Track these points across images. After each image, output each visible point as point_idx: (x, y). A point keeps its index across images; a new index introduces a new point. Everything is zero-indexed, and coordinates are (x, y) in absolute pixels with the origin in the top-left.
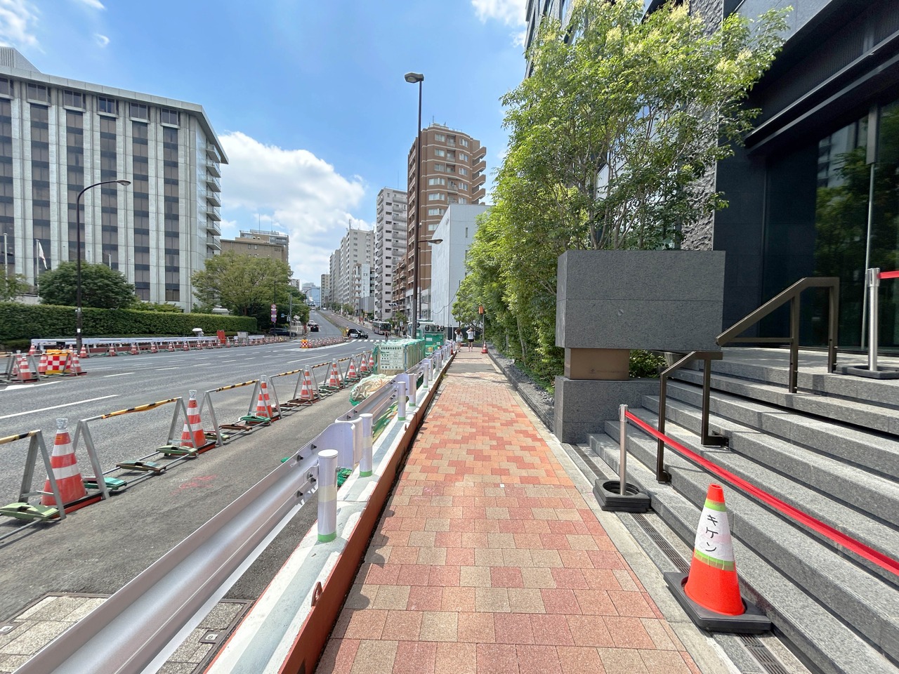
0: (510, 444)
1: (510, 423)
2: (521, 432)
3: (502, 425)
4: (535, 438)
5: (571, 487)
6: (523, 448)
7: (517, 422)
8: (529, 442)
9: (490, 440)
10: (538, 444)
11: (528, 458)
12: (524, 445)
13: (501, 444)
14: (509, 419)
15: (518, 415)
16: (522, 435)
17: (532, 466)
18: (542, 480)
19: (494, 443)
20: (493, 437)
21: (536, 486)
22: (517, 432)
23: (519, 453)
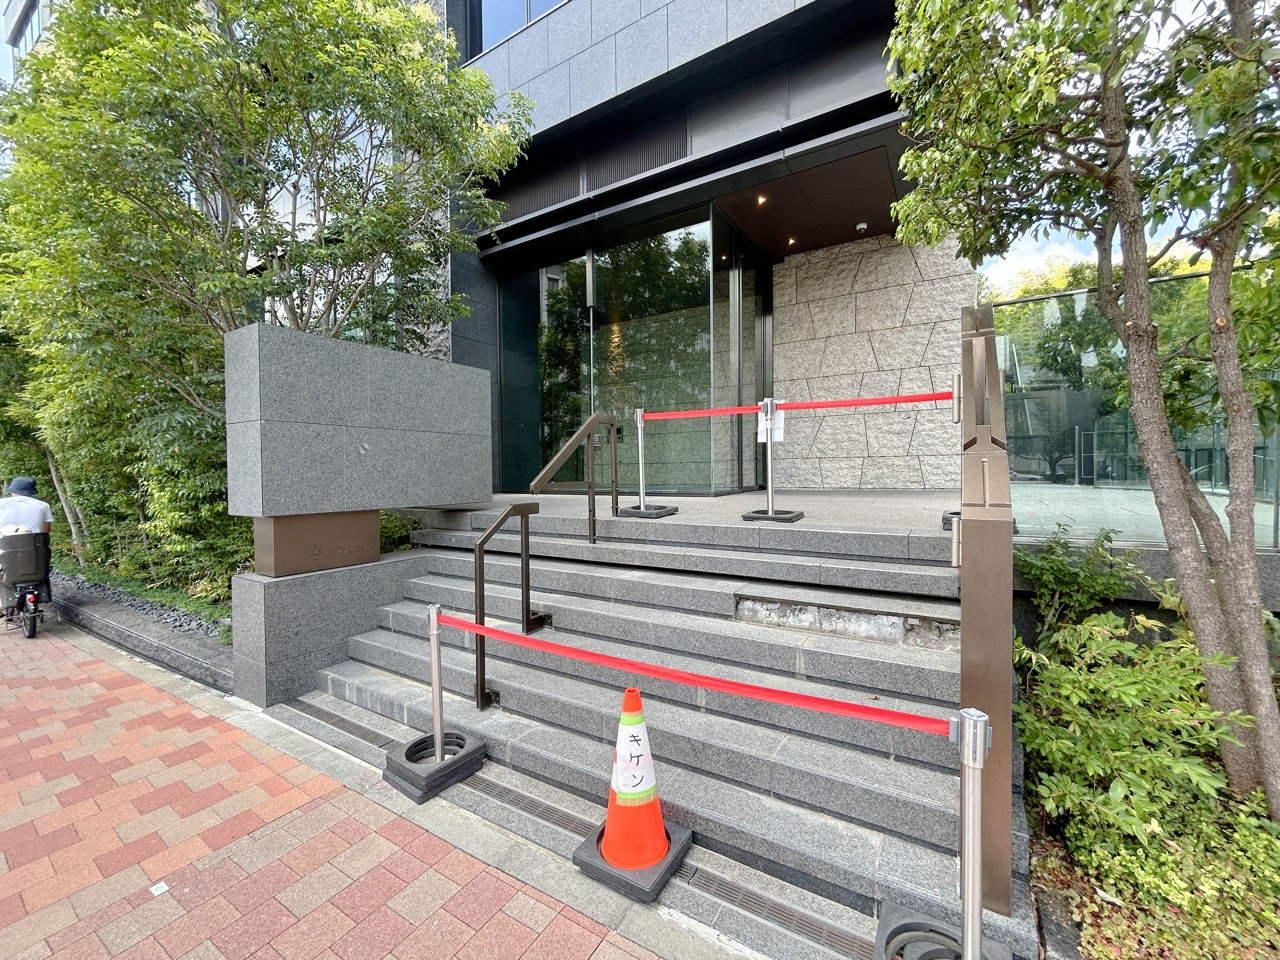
0: (125, 763)
1: (96, 711)
2: (143, 721)
3: (69, 723)
4: (192, 723)
5: (336, 793)
6: (173, 759)
7: (117, 701)
8: (181, 737)
9: (48, 779)
10: (206, 734)
11: (196, 776)
12: (170, 749)
13: (96, 777)
14: (91, 701)
15: (111, 684)
16: (149, 728)
17: (219, 793)
18: (266, 814)
19: (71, 782)
20: (53, 768)
21: (257, 834)
22: (129, 725)
23: (165, 777)
